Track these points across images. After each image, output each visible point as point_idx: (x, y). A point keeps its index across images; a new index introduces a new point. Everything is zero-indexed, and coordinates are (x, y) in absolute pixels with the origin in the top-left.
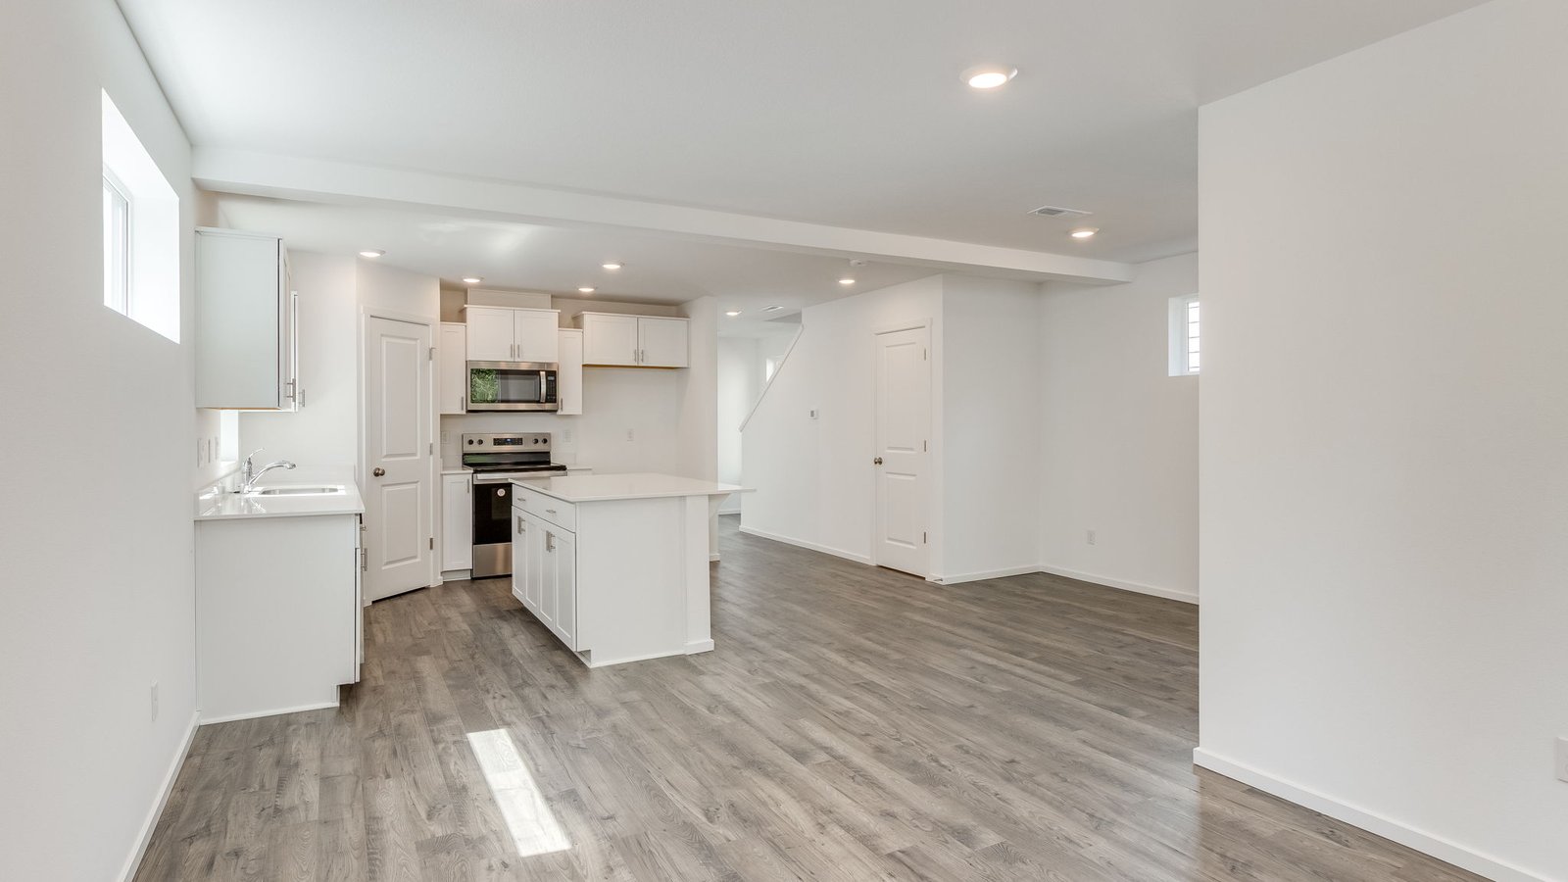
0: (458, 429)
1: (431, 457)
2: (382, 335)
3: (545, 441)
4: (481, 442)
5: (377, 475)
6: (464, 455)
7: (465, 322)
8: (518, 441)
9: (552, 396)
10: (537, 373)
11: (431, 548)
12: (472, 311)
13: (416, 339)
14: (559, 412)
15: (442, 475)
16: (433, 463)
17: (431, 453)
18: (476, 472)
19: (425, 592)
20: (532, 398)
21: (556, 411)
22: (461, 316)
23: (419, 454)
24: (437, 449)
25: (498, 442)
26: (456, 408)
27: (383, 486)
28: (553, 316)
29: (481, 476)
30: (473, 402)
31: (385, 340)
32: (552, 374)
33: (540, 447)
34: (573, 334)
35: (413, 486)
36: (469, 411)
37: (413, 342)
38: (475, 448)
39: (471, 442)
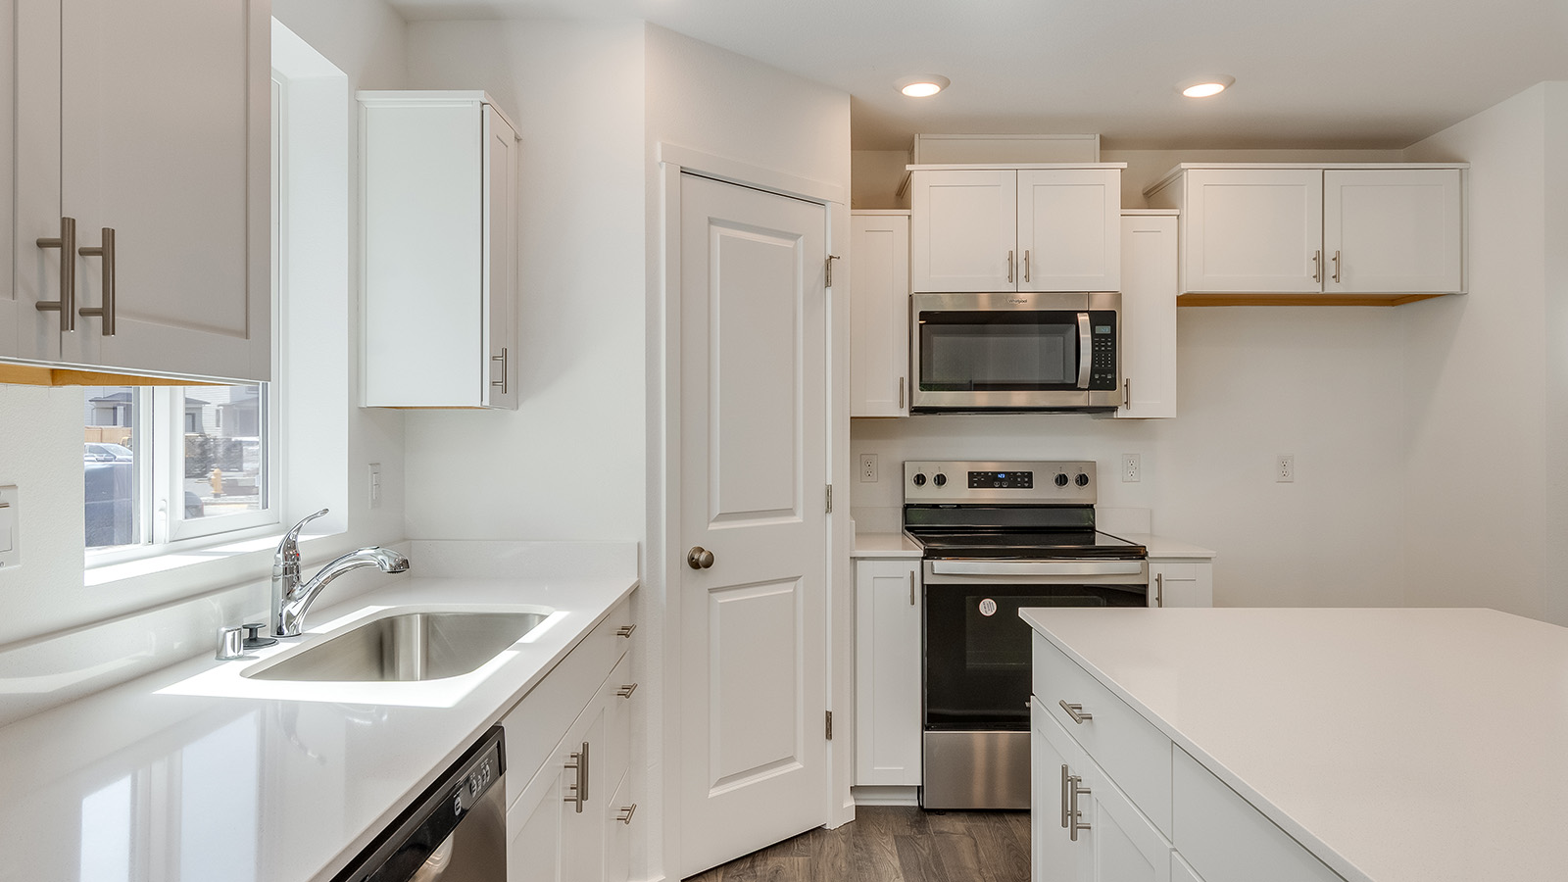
0: (894, 452)
1: (829, 517)
2: (711, 221)
3: (1083, 480)
4: (941, 480)
5: (695, 564)
6: (907, 507)
7: (909, 207)
8: (1021, 479)
9: (1105, 375)
10: (1069, 318)
11: (829, 736)
12: (924, 178)
13: (795, 237)
14: (1121, 413)
15: (854, 559)
16: (835, 532)
17: (829, 508)
18: (930, 554)
19: (813, 844)
20: (1058, 378)
21: (1114, 409)
22: (901, 197)
23: (800, 511)
24: (842, 499)
25: (978, 480)
26: (888, 403)
27: (711, 591)
28: (1110, 177)
29: (942, 566)
30: (924, 387)
31: (718, 232)
32: (1106, 319)
33: (1071, 494)
34: (1156, 223)
35: (786, 589)
36: (916, 411)
37: (788, 244)
38: (929, 494)
39: (920, 480)
